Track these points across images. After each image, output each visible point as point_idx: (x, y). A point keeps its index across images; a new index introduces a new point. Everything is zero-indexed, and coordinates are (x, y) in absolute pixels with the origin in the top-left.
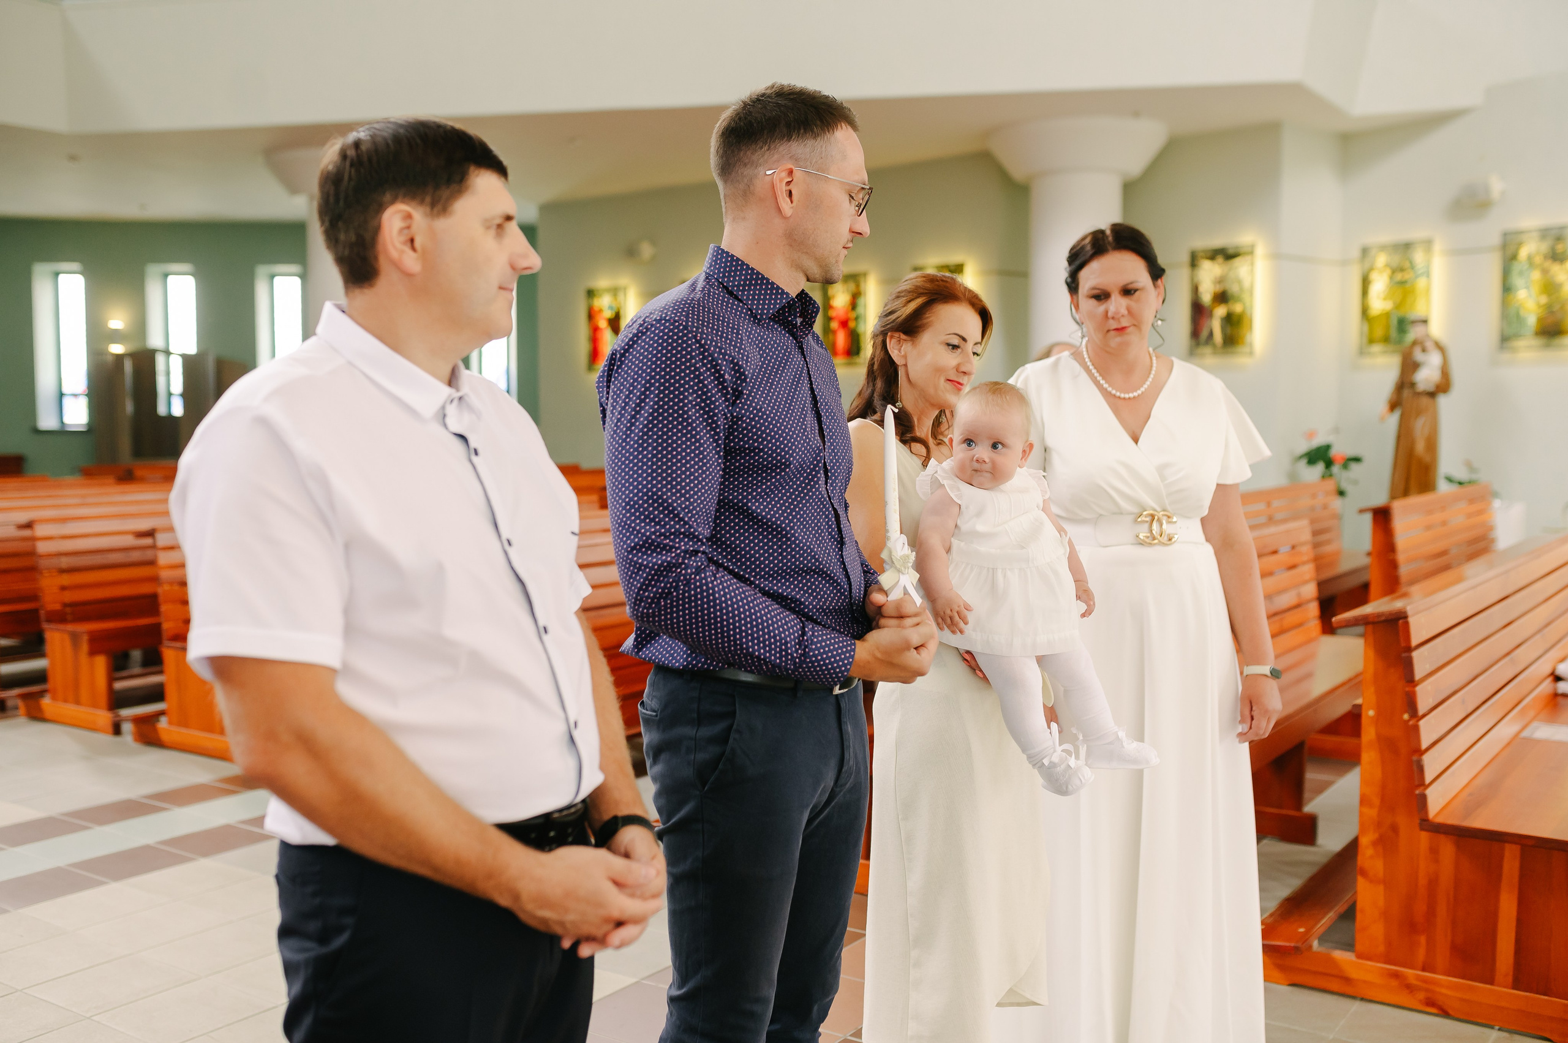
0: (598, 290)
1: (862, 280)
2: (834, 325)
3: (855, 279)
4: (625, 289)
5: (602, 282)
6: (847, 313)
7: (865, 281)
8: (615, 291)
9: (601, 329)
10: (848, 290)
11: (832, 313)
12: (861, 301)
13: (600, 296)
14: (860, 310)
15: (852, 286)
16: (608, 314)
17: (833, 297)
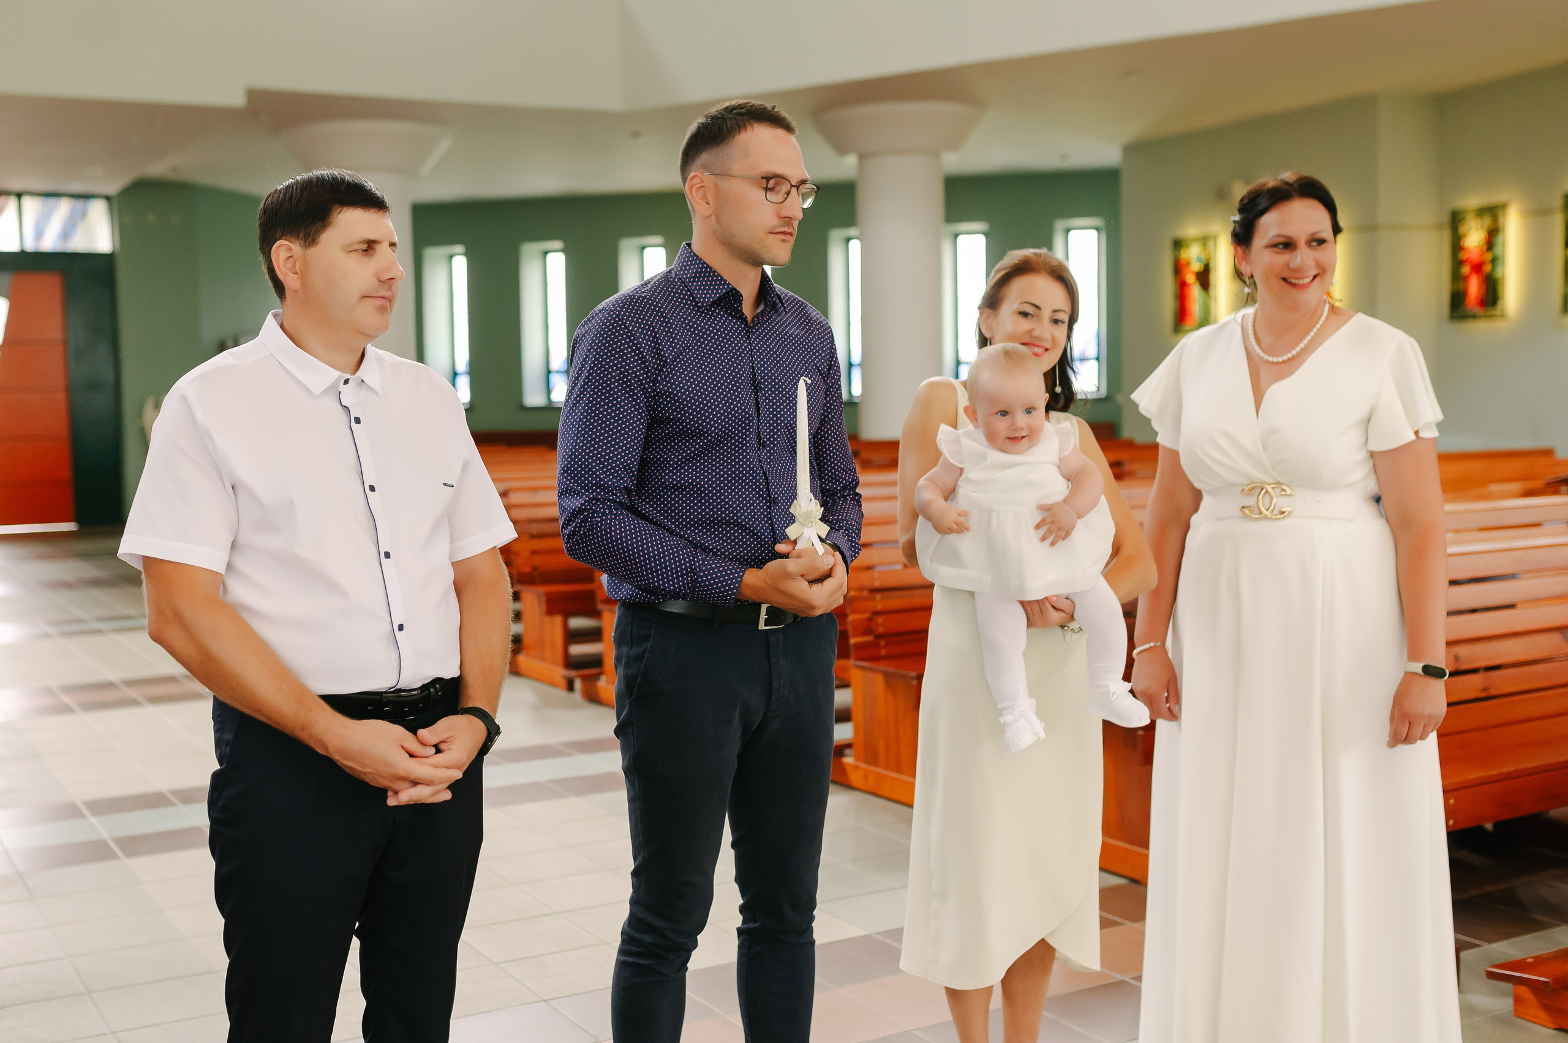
0: (1186, 240)
1: (1500, 213)
2: (1466, 269)
3: (1492, 213)
4: (1215, 238)
5: (1191, 230)
6: (1481, 255)
7: (1504, 215)
8: (1205, 240)
9: (1189, 285)
10: (1482, 227)
11: (1463, 256)
12: (1499, 239)
13: (1188, 246)
14: (1498, 250)
15: (1487, 221)
16: (1196, 267)
17: (1465, 236)
